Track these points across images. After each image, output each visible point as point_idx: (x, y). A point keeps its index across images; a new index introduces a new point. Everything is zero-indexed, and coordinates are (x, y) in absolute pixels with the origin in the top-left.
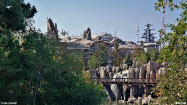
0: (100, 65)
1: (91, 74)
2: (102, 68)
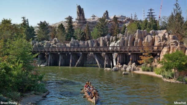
0: (100, 35)
1: (92, 43)
2: (102, 38)
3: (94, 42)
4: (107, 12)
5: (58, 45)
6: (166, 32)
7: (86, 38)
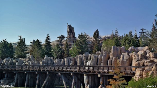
1: (69, 62)
2: (80, 55)
3: (71, 60)
4: (97, 31)
5: (29, 63)
6: (147, 50)
7: (64, 56)
